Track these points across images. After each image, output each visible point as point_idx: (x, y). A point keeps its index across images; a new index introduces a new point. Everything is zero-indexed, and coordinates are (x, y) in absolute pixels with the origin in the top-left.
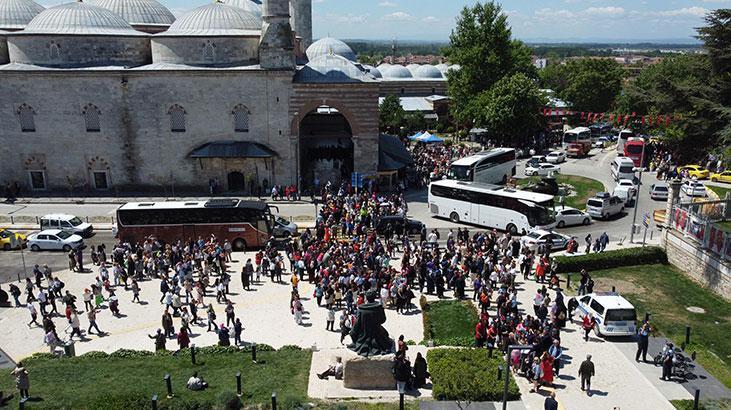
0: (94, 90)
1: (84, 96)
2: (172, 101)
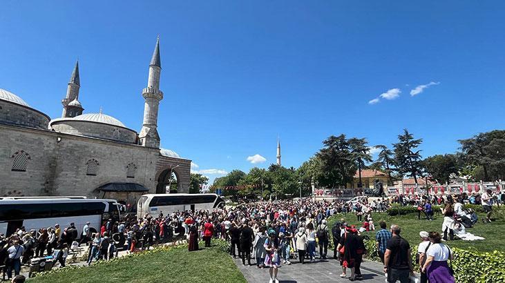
2: (90, 156)
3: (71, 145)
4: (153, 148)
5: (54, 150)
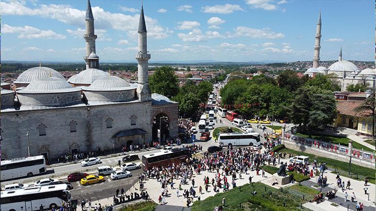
0: (75, 115)
1: (70, 118)
2: (107, 116)
3: (95, 111)
4: (146, 101)
5: (87, 117)
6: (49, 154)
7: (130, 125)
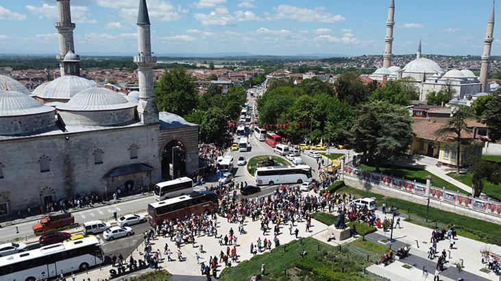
0: (47, 147)
1: (40, 152)
2: (95, 147)
3: (77, 141)
4: (152, 124)
5: (66, 149)
6: (9, 204)
7: (129, 158)
